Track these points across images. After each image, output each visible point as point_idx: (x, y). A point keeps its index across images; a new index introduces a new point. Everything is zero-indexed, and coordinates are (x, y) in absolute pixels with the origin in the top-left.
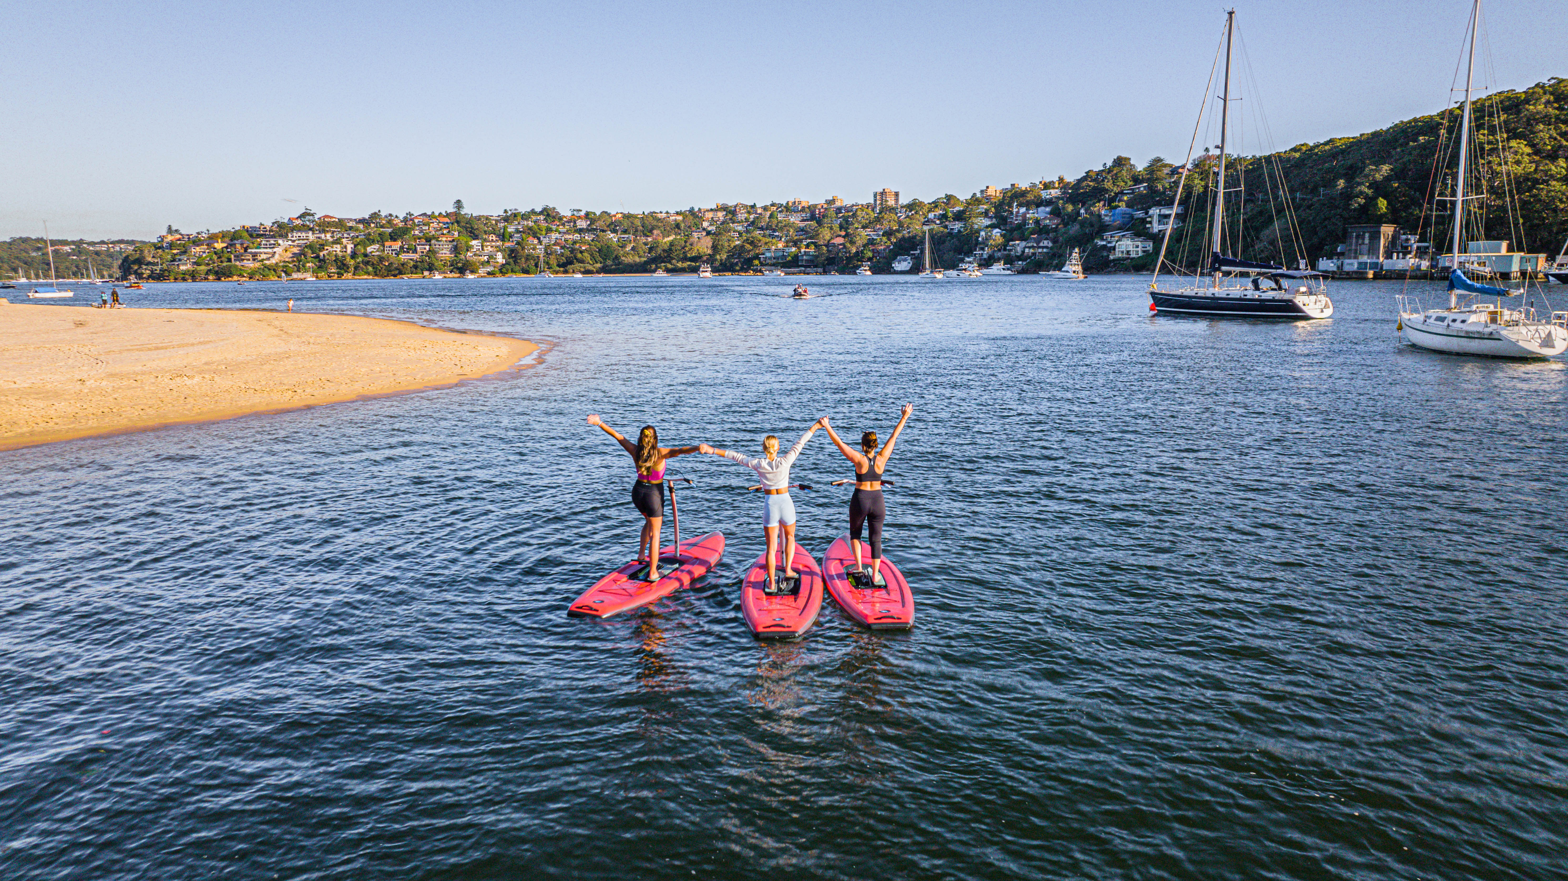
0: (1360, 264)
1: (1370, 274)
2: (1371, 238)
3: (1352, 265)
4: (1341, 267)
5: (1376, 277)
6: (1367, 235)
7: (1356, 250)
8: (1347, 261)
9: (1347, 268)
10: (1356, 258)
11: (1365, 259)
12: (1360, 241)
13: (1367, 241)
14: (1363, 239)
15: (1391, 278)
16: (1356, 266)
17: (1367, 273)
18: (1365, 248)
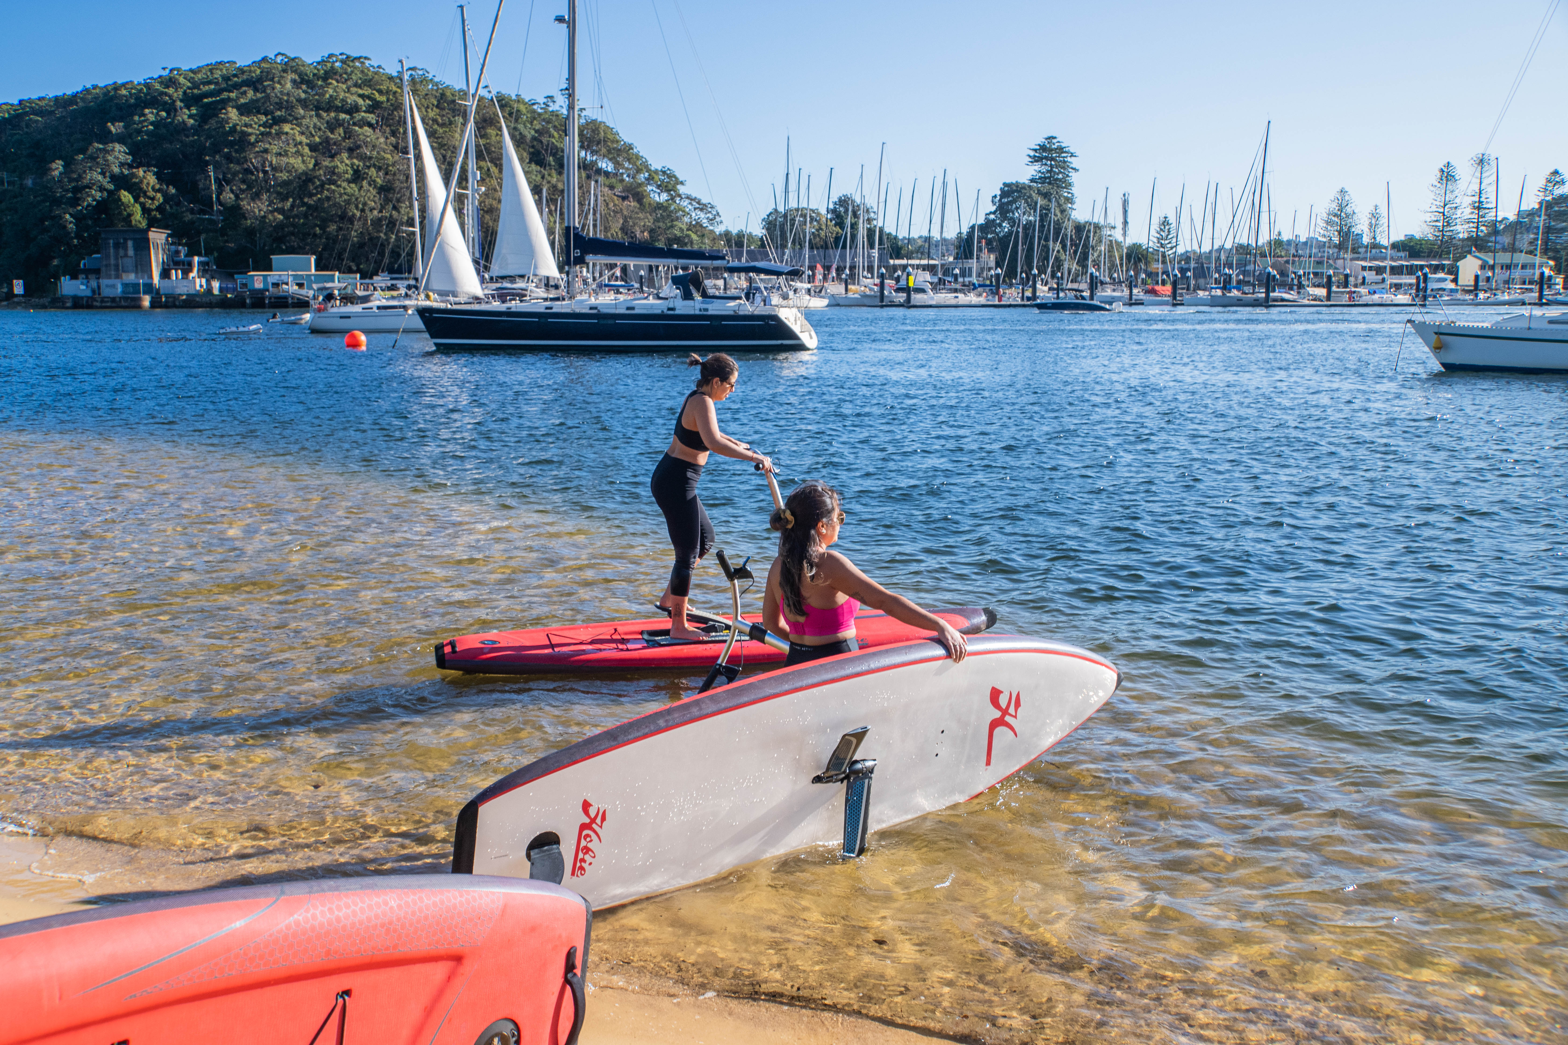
0: (125, 285)
1: (146, 301)
2: (136, 249)
3: (113, 287)
4: (97, 291)
5: (154, 304)
6: (130, 244)
7: (117, 266)
8: (104, 282)
9: (106, 292)
10: (118, 276)
11: (131, 277)
12: (121, 252)
13: (131, 252)
14: (126, 249)
15: (175, 306)
16: (120, 289)
17: (140, 299)
18: (129, 262)
